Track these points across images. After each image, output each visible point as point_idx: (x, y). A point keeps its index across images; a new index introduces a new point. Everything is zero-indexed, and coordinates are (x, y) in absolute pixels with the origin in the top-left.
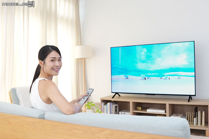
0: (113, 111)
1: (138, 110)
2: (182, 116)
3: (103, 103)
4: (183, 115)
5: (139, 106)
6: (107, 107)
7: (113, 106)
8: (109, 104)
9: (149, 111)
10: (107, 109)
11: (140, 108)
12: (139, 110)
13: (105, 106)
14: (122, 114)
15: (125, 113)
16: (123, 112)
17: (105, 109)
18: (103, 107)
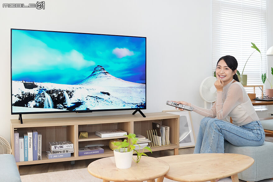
0: (39, 147)
1: (83, 137)
3: (17, 135)
5: (85, 132)
6: (27, 141)
7: (40, 137)
8: (30, 134)
9: (105, 136)
11: (85, 135)
12: (86, 138)
13: (22, 140)
14: (57, 148)
15: (62, 147)
16: (58, 146)
17: (22, 145)
18: (17, 141)
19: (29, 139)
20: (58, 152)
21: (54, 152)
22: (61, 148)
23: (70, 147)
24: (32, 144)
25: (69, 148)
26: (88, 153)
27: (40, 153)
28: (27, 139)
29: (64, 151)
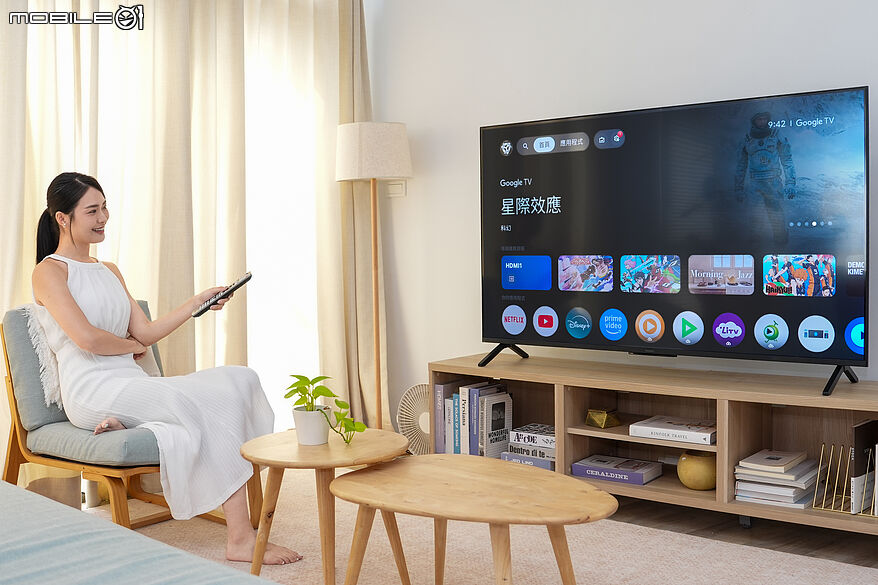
0: (483, 428)
1: (592, 425)
2: (798, 460)
3: (440, 389)
4: (807, 460)
5: (599, 408)
6: (459, 406)
7: (484, 403)
8: (464, 391)
9: (641, 432)
10: (459, 414)
11: (601, 418)
12: (597, 427)
13: (449, 402)
14: (521, 441)
15: (533, 439)
16: (525, 434)
17: (450, 416)
18: (440, 404)
19: (462, 402)
20: (520, 450)
21: (513, 449)
22: (531, 443)
23: (553, 446)
24: (467, 416)
25: (548, 445)
26: (597, 473)
27: (482, 444)
28: (459, 403)
29: (534, 453)
